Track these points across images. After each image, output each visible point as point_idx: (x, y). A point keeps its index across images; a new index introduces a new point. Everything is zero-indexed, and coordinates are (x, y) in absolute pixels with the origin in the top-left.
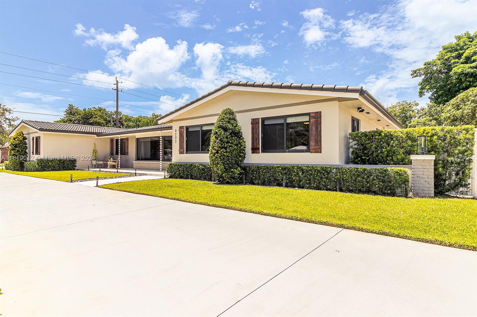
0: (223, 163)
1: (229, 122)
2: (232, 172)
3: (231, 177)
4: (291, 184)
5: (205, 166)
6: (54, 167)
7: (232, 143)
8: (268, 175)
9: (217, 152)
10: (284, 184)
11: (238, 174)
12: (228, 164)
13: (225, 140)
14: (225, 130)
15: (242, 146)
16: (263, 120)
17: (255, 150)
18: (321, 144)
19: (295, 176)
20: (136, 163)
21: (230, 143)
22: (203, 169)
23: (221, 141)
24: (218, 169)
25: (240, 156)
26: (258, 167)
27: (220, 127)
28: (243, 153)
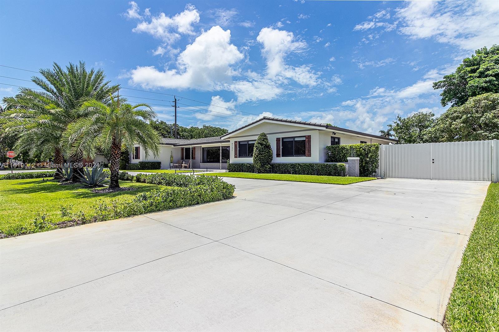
0: (261, 162)
1: (263, 141)
2: (265, 167)
3: (264, 170)
4: (295, 173)
5: (250, 165)
6: (149, 167)
7: (265, 152)
8: (284, 168)
9: (257, 157)
10: (292, 173)
11: (269, 168)
12: (263, 163)
13: (262, 150)
14: (262, 144)
15: (270, 153)
16: (283, 139)
17: (278, 155)
18: (311, 152)
19: (297, 168)
20: (202, 165)
21: (264, 151)
22: (249, 166)
23: (259, 151)
24: (258, 166)
25: (270, 159)
26: (279, 165)
27: (258, 143)
28: (271, 157)
